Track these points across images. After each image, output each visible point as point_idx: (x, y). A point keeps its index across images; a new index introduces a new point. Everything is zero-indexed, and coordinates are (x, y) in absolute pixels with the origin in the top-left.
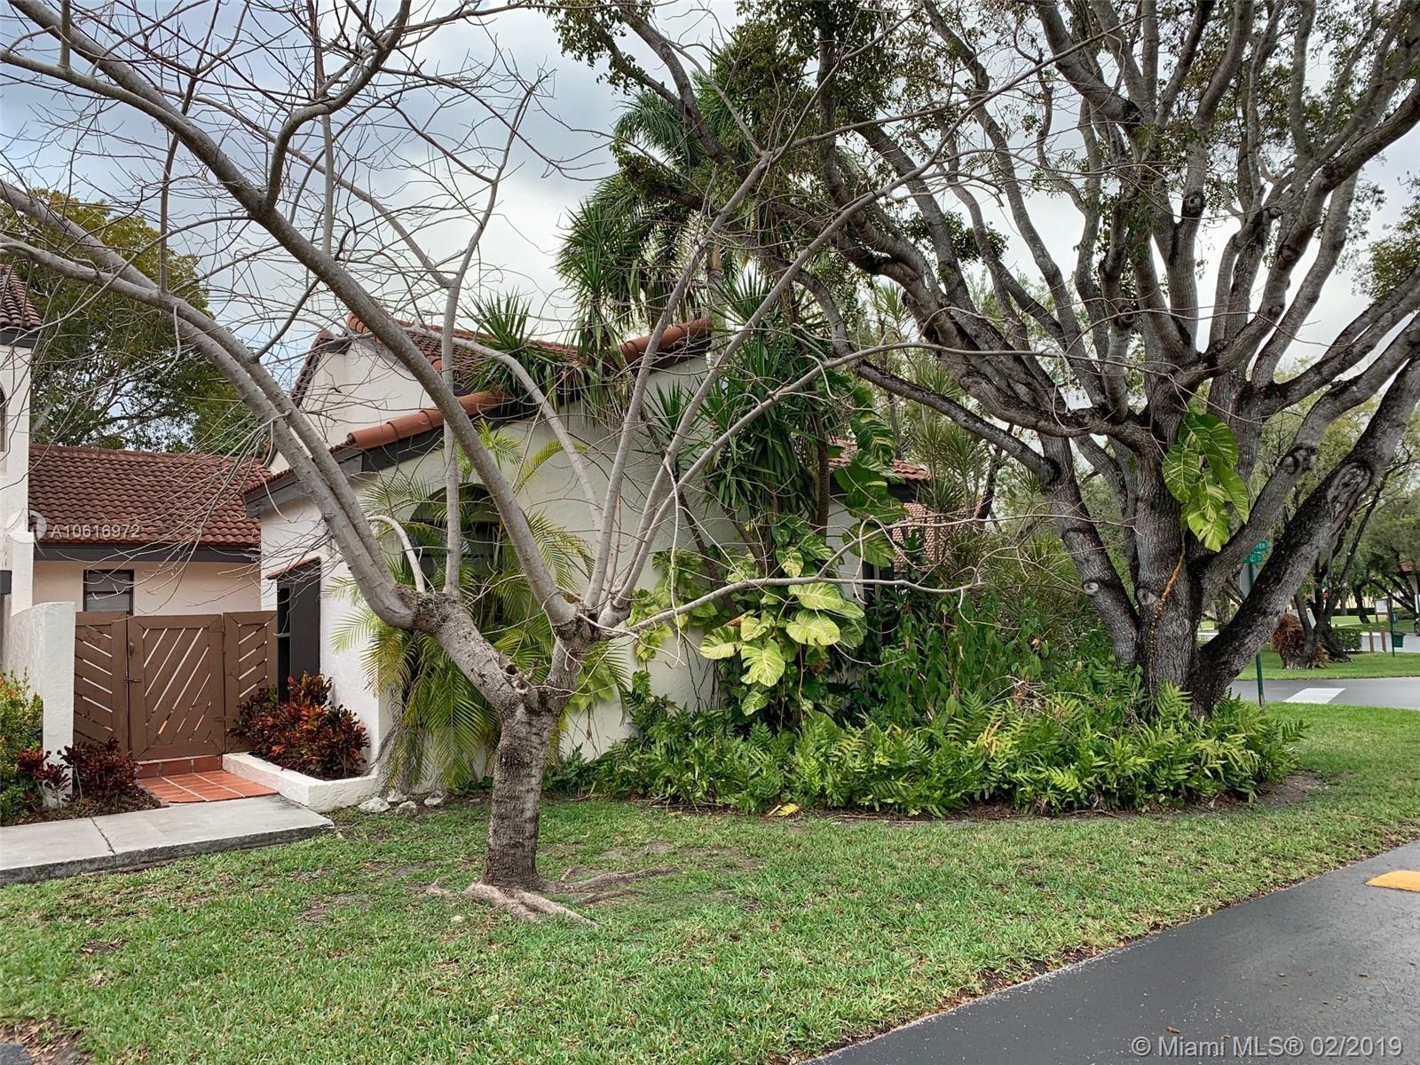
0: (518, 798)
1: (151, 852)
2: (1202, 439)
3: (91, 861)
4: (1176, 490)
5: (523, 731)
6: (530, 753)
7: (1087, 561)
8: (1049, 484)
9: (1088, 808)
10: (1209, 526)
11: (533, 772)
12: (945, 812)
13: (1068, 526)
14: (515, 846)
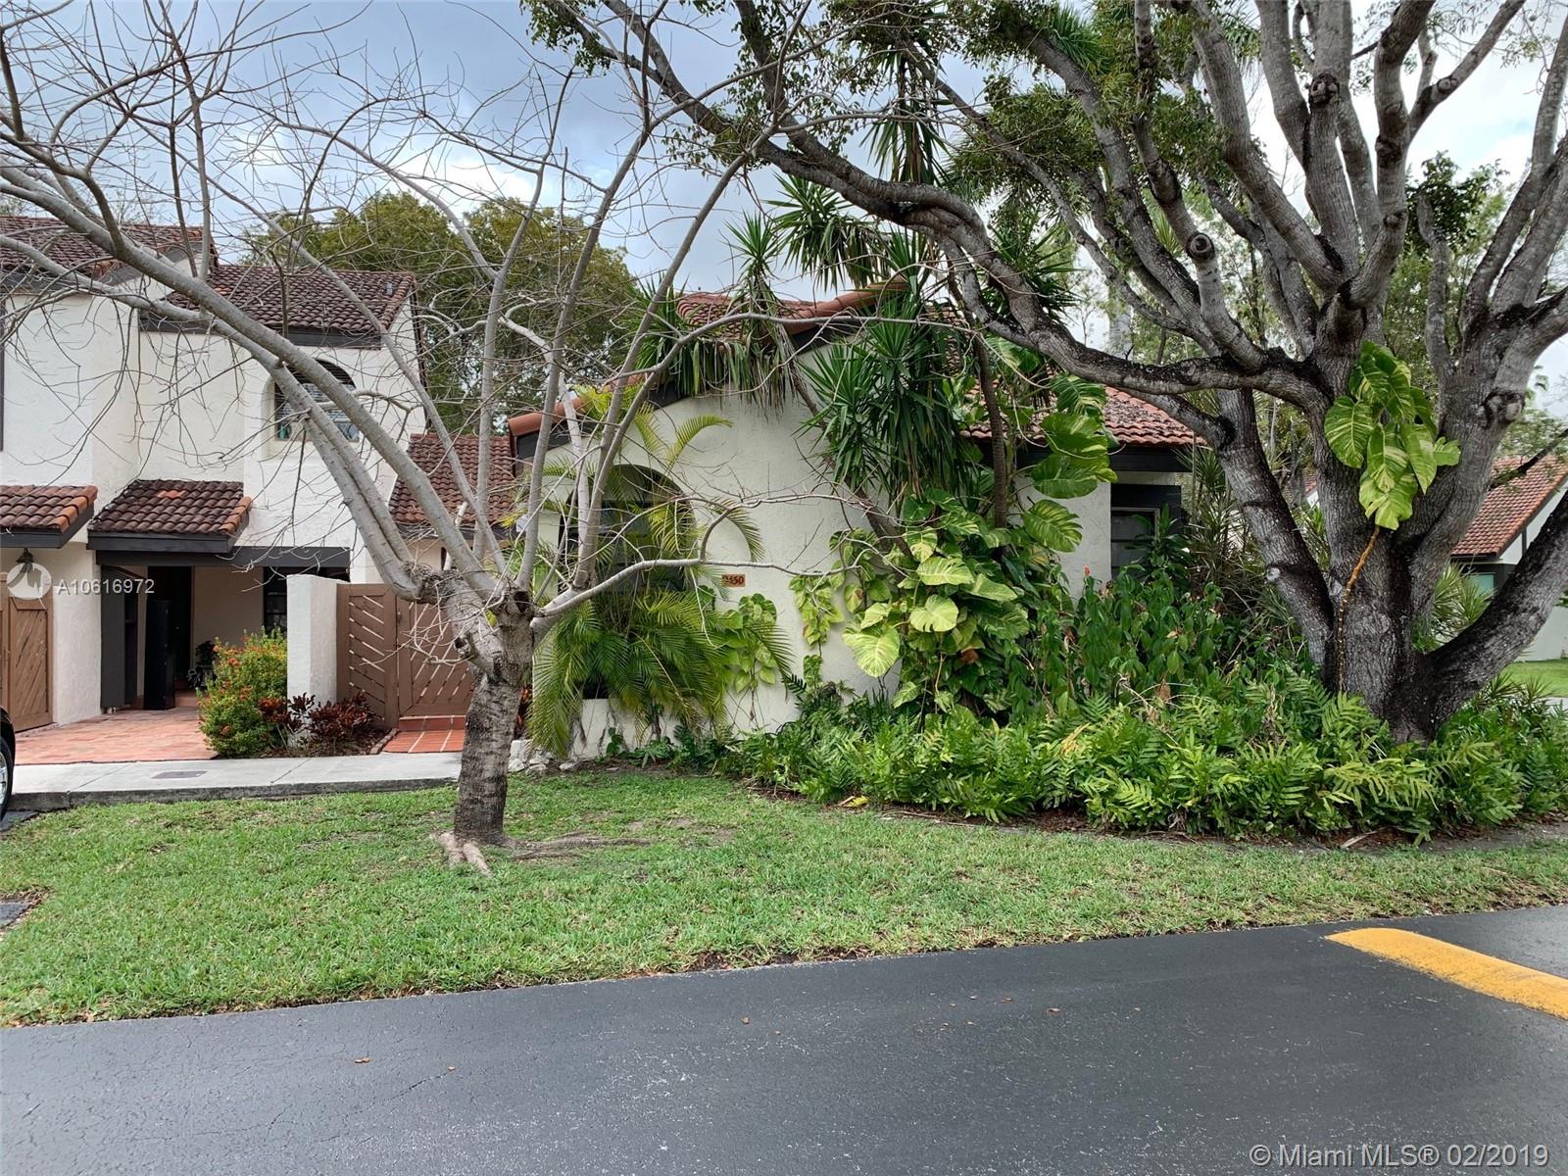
0: (477, 759)
1: (299, 786)
2: (1377, 387)
3: (252, 789)
4: (1343, 452)
5: (484, 698)
6: (490, 719)
7: (1269, 541)
8: (1221, 448)
9: (1165, 829)
10: (1383, 498)
11: (494, 737)
12: (1004, 817)
13: (1245, 499)
14: (472, 802)
